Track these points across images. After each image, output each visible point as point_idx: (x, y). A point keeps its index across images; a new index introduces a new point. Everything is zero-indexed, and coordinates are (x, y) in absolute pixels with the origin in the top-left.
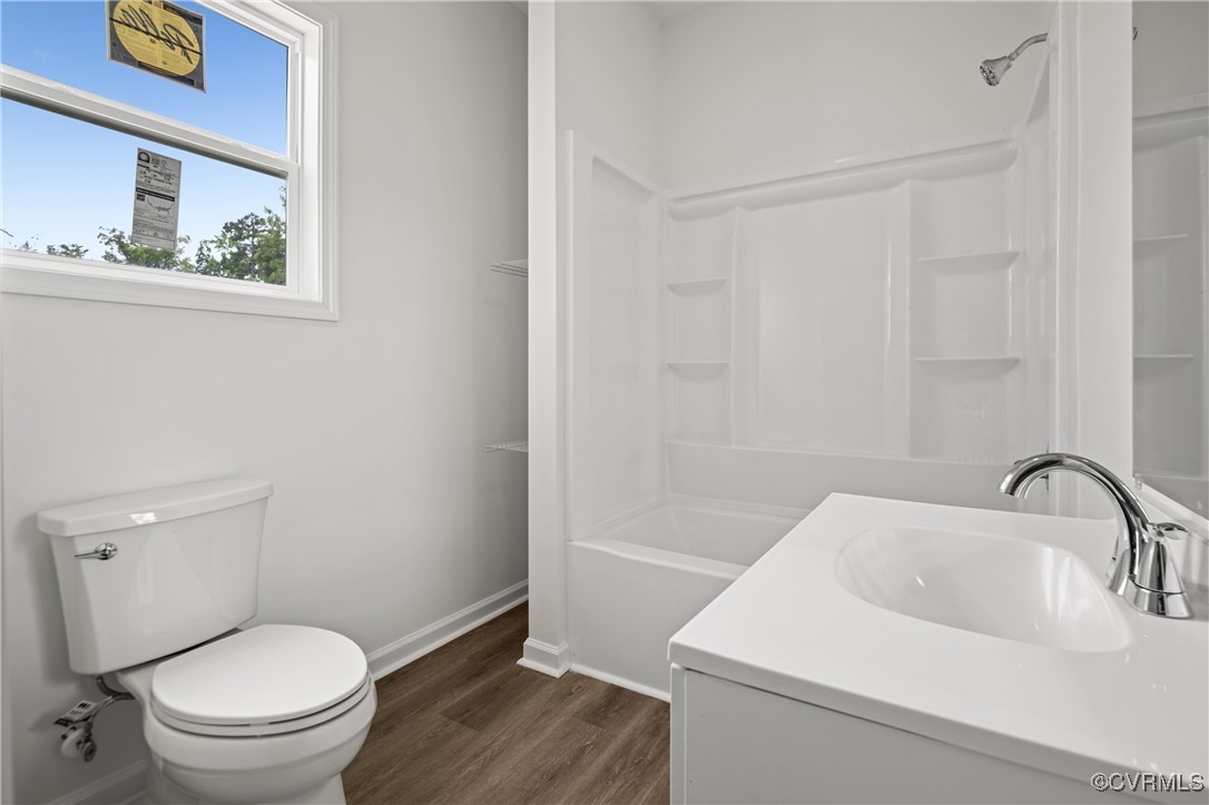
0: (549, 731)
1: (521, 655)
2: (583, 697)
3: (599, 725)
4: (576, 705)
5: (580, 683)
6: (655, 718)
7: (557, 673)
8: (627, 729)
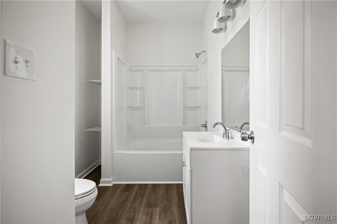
0: (117, 196)
1: (99, 184)
2: (121, 188)
3: (128, 191)
4: (120, 189)
5: (118, 186)
6: (139, 187)
7: (111, 185)
8: (134, 191)
